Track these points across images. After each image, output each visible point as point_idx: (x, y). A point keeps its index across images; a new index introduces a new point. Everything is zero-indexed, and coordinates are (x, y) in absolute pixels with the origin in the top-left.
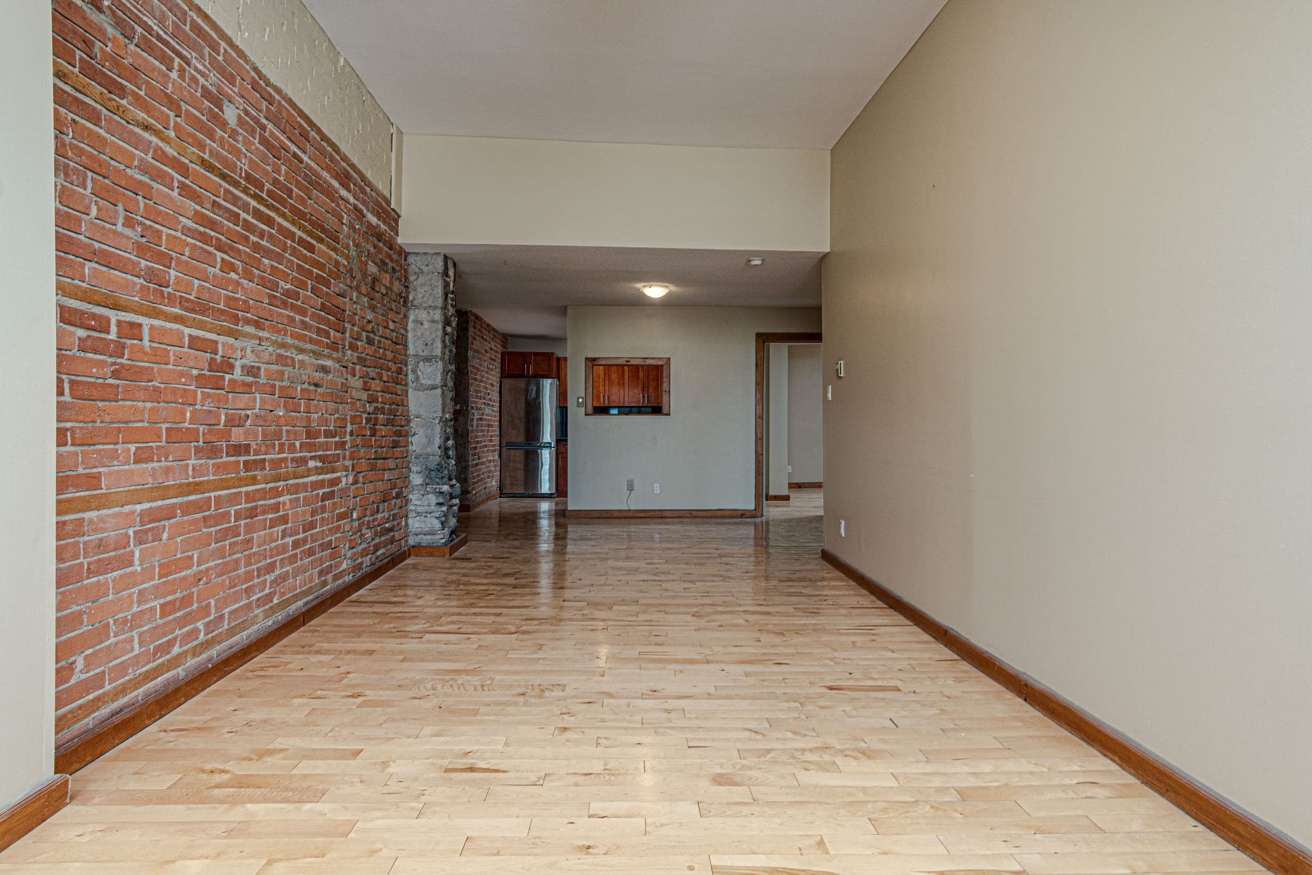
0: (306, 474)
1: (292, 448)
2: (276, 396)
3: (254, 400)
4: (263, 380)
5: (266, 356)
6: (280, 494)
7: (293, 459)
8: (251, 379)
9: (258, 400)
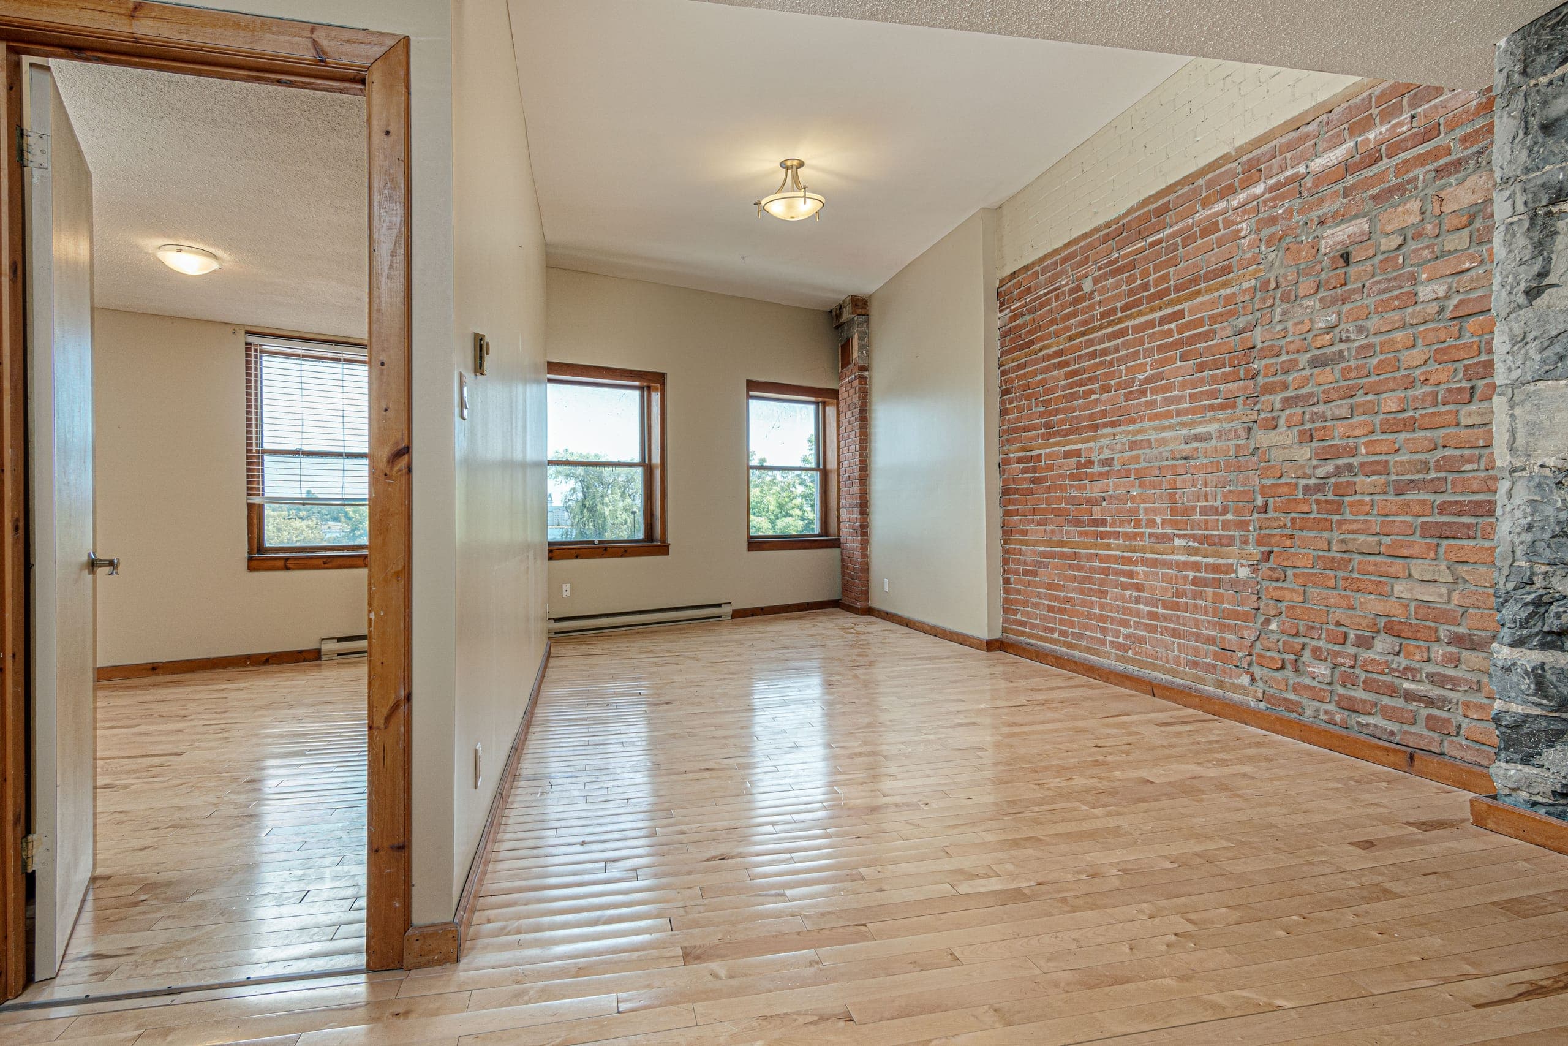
0: (1169, 551)
1: (1151, 523)
2: (1132, 479)
3: (1108, 485)
4: (1117, 467)
5: (1119, 447)
6: (1135, 564)
7: (1151, 535)
8: (1107, 468)
9: (1111, 484)
